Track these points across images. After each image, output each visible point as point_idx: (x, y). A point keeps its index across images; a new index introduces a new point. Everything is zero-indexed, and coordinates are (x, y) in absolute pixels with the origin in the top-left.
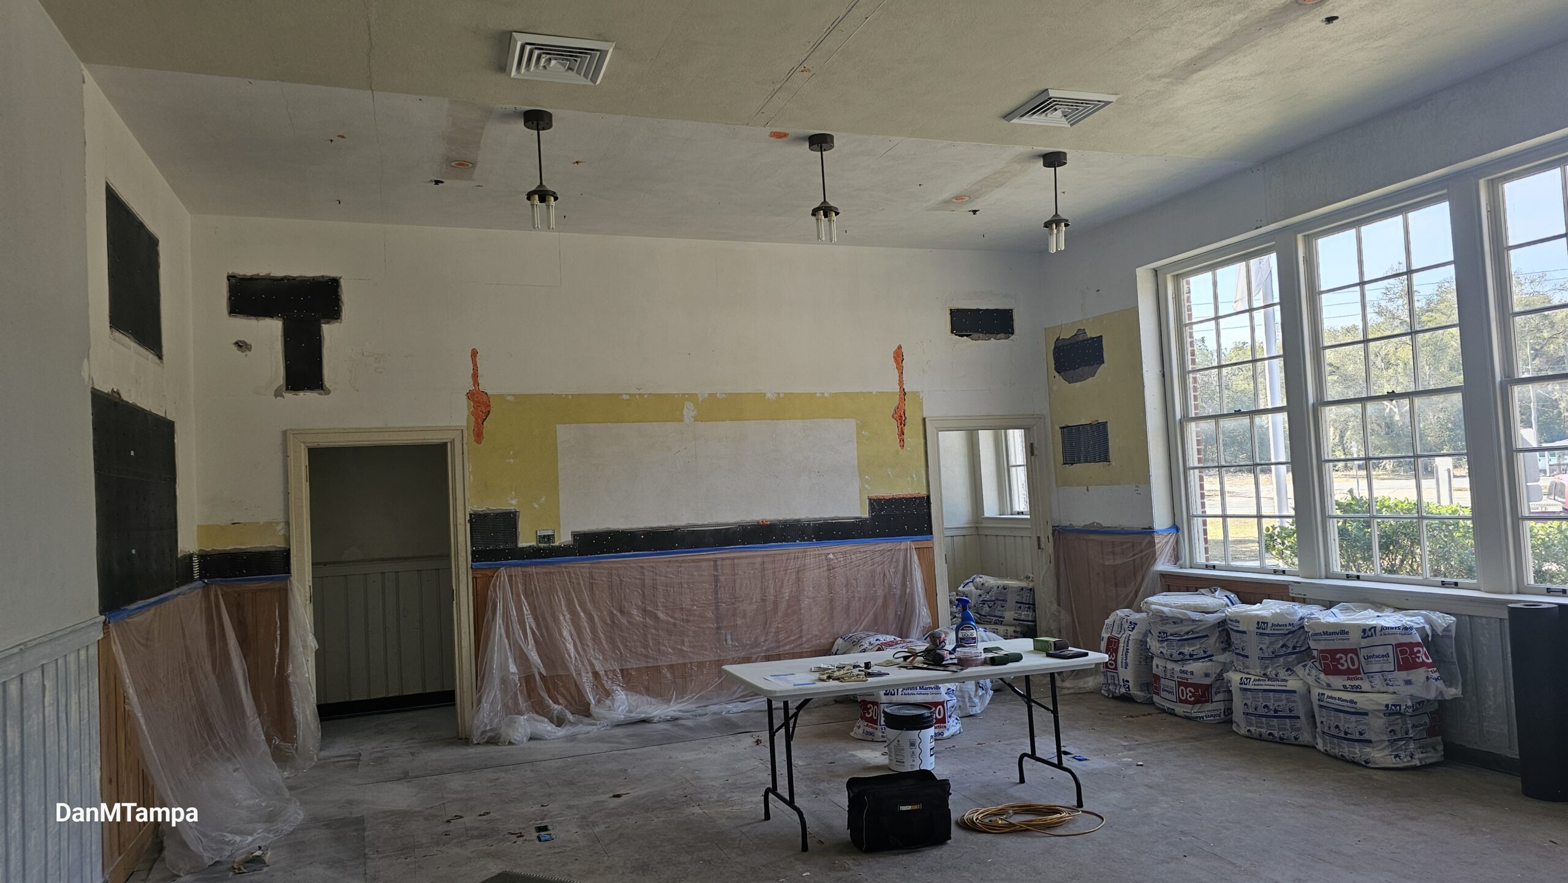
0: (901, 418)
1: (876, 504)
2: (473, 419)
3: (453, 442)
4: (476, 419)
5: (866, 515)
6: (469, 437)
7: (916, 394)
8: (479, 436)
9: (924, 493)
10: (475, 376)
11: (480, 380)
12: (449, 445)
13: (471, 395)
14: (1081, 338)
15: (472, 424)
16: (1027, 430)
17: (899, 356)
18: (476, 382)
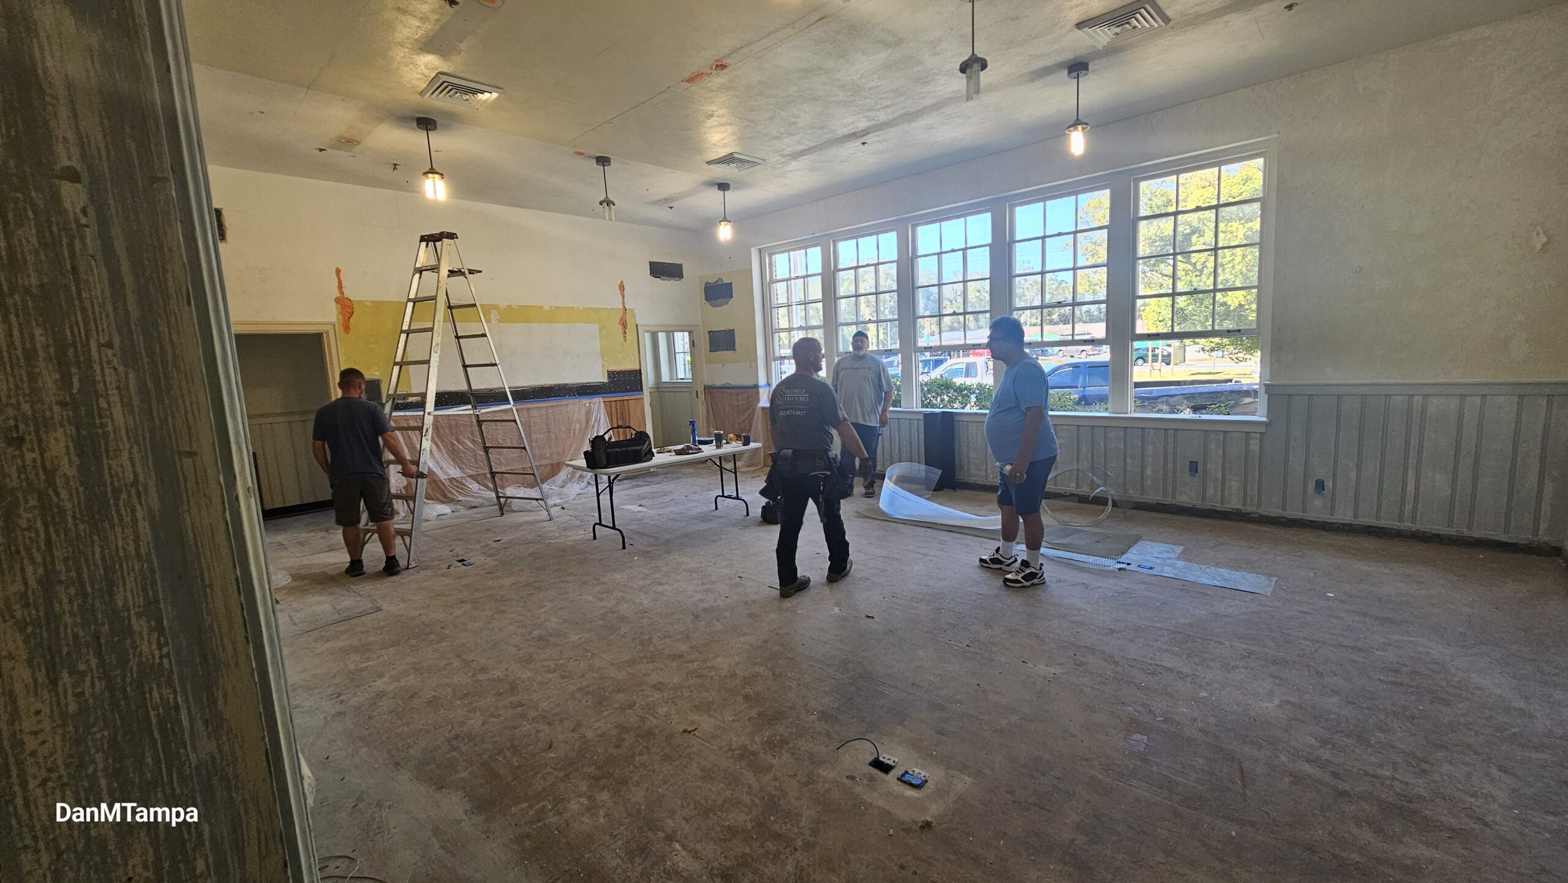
0: (624, 325)
1: (611, 374)
2: (341, 317)
3: (327, 333)
4: (344, 319)
5: (606, 381)
6: (339, 329)
7: (632, 310)
8: (347, 328)
9: (637, 368)
10: (340, 287)
11: (344, 290)
12: (325, 335)
13: (337, 300)
14: (719, 283)
15: (341, 321)
16: (690, 333)
17: (622, 287)
18: (342, 293)
